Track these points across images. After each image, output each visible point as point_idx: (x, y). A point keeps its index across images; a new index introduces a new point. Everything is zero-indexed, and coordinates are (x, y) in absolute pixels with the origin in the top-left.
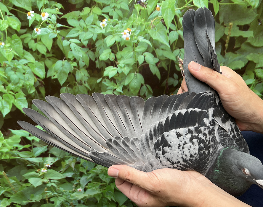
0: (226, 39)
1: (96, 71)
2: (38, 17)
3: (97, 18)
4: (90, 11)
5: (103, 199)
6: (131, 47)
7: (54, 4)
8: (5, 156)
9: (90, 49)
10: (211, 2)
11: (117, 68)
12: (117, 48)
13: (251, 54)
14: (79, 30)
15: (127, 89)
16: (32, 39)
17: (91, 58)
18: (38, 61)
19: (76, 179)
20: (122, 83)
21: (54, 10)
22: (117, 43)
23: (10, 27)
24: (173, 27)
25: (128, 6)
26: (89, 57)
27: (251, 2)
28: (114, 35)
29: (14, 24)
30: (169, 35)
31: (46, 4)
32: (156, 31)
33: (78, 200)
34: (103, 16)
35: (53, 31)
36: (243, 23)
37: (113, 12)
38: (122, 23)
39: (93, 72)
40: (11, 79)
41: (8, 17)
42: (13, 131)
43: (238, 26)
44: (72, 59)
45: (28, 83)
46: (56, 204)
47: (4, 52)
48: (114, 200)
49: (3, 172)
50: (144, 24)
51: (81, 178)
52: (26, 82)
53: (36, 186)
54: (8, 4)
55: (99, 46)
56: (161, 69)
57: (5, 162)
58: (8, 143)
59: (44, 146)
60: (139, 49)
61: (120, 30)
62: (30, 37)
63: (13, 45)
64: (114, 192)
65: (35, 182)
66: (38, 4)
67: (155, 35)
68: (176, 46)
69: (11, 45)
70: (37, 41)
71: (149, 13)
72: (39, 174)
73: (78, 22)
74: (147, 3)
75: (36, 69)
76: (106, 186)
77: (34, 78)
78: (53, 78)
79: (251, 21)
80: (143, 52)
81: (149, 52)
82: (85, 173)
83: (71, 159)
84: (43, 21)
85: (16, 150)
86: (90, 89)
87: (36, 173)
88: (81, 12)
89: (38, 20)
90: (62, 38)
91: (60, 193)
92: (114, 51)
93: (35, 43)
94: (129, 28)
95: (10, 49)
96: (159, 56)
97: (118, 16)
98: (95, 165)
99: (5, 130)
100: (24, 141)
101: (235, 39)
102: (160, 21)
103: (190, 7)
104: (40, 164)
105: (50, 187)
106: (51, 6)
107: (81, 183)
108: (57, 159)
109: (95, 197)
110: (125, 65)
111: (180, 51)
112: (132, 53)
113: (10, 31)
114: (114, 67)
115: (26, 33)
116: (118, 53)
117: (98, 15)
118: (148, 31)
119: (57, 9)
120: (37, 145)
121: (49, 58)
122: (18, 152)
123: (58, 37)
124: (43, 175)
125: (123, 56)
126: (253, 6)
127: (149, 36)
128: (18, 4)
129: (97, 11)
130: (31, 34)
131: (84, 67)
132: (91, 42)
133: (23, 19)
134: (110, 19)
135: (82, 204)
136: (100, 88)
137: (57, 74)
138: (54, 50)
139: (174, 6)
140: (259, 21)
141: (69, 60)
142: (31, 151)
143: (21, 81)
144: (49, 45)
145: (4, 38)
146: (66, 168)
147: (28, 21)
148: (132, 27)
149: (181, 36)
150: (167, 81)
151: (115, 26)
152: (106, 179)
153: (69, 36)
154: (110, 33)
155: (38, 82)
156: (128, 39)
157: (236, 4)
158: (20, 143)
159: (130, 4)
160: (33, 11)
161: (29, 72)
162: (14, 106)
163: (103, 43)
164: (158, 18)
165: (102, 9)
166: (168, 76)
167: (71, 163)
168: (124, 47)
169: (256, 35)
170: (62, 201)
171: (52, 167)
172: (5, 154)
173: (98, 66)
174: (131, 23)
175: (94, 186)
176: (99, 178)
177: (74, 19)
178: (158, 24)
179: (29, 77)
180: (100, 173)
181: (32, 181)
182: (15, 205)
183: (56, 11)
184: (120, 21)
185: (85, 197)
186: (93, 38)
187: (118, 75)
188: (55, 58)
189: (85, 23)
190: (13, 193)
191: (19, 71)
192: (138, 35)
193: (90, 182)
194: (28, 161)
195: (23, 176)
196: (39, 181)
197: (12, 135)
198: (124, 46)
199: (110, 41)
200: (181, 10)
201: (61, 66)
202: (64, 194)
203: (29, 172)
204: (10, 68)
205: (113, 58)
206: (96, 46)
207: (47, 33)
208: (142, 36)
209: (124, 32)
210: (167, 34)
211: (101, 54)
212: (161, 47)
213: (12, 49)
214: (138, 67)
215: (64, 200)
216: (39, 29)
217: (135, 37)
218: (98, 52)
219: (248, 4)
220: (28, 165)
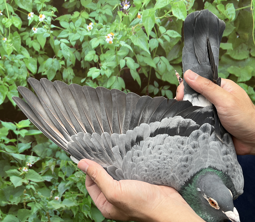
1: (81, 71)
2: (36, 18)
3: (85, 21)
4: (79, 15)
5: (80, 213)
6: (113, 50)
7: (50, 7)
9: (77, 49)
11: (100, 69)
12: (101, 51)
13: (232, 67)
14: (69, 31)
16: (30, 37)
17: (78, 58)
18: (32, 57)
19: (54, 185)
20: (104, 85)
21: (50, 12)
22: (101, 45)
23: (13, 26)
24: (153, 35)
25: (112, 12)
26: (76, 57)
27: (227, 15)
28: (99, 37)
29: (17, 23)
30: (149, 42)
31: (44, 7)
32: (137, 38)
33: (54, 210)
34: (90, 20)
35: (47, 31)
37: (99, 17)
38: (106, 28)
39: (78, 71)
40: (8, 72)
41: (12, 17)
42: (4, 123)
44: (61, 58)
45: (21, 77)
46: (32, 211)
47: (6, 46)
48: (90, 217)
50: (126, 30)
51: (59, 184)
53: (16, 186)
54: (14, 6)
55: (85, 47)
56: (142, 75)
59: (28, 142)
60: (120, 53)
61: (104, 33)
62: (28, 35)
63: (14, 41)
64: (91, 207)
65: (16, 181)
66: (38, 7)
67: (136, 41)
68: (156, 54)
69: (12, 41)
70: (33, 39)
71: (131, 20)
72: (20, 172)
73: (68, 24)
74: (129, 11)
75: (30, 64)
76: (83, 198)
77: (27, 73)
78: (43, 74)
79: (229, 33)
80: (125, 56)
81: (130, 57)
82: (64, 179)
83: (52, 161)
84: (40, 22)
85: (3, 143)
87: (18, 172)
88: (72, 15)
89: (36, 20)
90: (54, 38)
91: (37, 199)
92: (98, 53)
94: (112, 32)
95: (11, 44)
96: (139, 62)
97: (103, 21)
98: (73, 171)
100: (11, 134)
102: (140, 28)
103: (170, 17)
104: (23, 161)
105: (29, 190)
106: (47, 9)
107: (59, 190)
108: (38, 159)
109: (72, 209)
110: (108, 68)
111: (160, 58)
112: (114, 56)
113: (13, 29)
114: (97, 68)
115: (25, 31)
116: (101, 55)
117: (85, 19)
118: (129, 37)
119: (52, 12)
120: (22, 141)
121: (41, 55)
122: (5, 145)
123: (51, 36)
124: (24, 174)
125: (106, 58)
126: (230, 19)
127: (130, 41)
128: (22, 6)
129: (85, 15)
130: (29, 33)
131: (70, 66)
132: (78, 43)
133: (24, 19)
134: (95, 23)
135: (57, 216)
137: (47, 71)
138: (46, 49)
139: (154, 15)
140: (237, 34)
141: (58, 58)
142: (16, 146)
143: (16, 74)
144: (43, 43)
145: (7, 35)
146: (46, 170)
147: (28, 21)
148: (115, 32)
149: (161, 44)
150: (147, 88)
151: (100, 29)
152: (83, 190)
153: (60, 36)
154: (95, 36)
155: (30, 76)
156: (111, 42)
158: (7, 137)
159: (113, 10)
160: (33, 13)
161: (23, 67)
162: (7, 98)
163: (88, 45)
164: (139, 25)
165: (89, 14)
166: (149, 83)
167: (51, 165)
168: (107, 50)
169: (235, 48)
170: (39, 209)
171: (33, 166)
173: (83, 66)
174: (114, 27)
175: (71, 196)
176: (77, 187)
177: (66, 21)
178: (139, 31)
179: (23, 71)
180: (78, 182)
181: (13, 179)
183: (52, 14)
184: (104, 26)
185: (61, 208)
186: (80, 39)
187: (100, 77)
188: (46, 56)
189: (74, 26)
192: (120, 40)
193: (67, 191)
194: (12, 156)
195: (6, 173)
196: (20, 181)
197: (2, 126)
198: (108, 49)
199: (95, 43)
200: (161, 20)
201: (51, 63)
202: (41, 200)
203: (12, 169)
204: (8, 61)
205: (97, 60)
206: (82, 47)
207: (42, 33)
208: (123, 41)
209: (107, 36)
210: (147, 41)
211: (86, 55)
212: (142, 53)
213: (12, 44)
214: (119, 71)
215: (41, 208)
216: (36, 29)
217: (118, 42)
218: (84, 53)
219: (225, 16)
220: (12, 161)
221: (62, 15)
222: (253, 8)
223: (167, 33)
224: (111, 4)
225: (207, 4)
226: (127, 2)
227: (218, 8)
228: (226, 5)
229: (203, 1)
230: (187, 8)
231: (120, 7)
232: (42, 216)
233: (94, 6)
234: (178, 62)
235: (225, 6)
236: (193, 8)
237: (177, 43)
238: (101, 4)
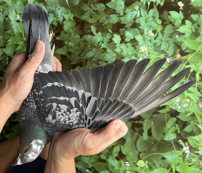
0: (141, 121)
1: (117, 29)
3: (155, 29)
4: (159, 24)
9: (133, 24)
10: (167, 107)
11: (120, 44)
12: (134, 43)
13: (131, 141)
15: (103, 51)
20: (108, 47)
22: (137, 43)
25: (163, 50)
27: (168, 135)
28: (143, 41)
34: (156, 33)
36: (153, 131)
37: (158, 40)
38: (151, 46)
39: (116, 26)
43: (151, 128)
44: (125, 12)
55: (135, 31)
61: (147, 45)
73: (152, 16)
79: (155, 137)
86: (103, 25)
88: (159, 18)
90: (140, 5)
92: (132, 41)
94: (148, 51)
97: (156, 43)
101: (142, 128)
110: (121, 49)
112: (130, 54)
116: (130, 44)
117: (156, 29)
119: (160, 2)
126: (165, 136)
129: (159, 29)
131: (120, 20)
134: (154, 38)
136: (105, 32)
140: (155, 142)
141: (125, 10)
154: (144, 38)
157: (166, 124)
163: (137, 33)
165: (160, 32)
169: (145, 142)
173: (121, 30)
174: (152, 52)
177: (153, 14)
184: (152, 45)
186: (141, 27)
187: (114, 44)
189: (151, 21)
199: (139, 38)
201: (120, 5)
205: (126, 40)
214: (120, 58)
217: (142, 55)
218: (131, 30)
219: (167, 133)
221: (158, 10)
222: (174, 152)
224: (169, 48)
225: (174, 119)
226: (172, 61)
227: (172, 128)
228: (175, 134)
229: (177, 117)
230: (170, 105)
231: (167, 55)
233: (167, 35)
235: (174, 132)
236: (171, 109)
238: (168, 41)
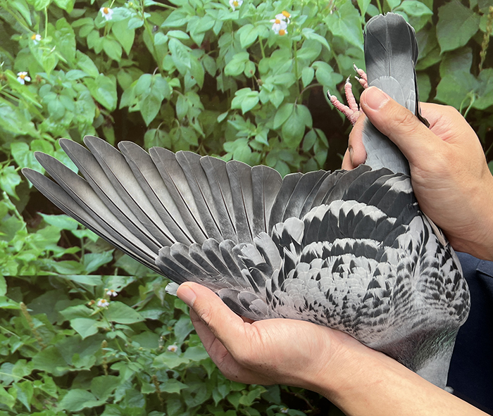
6: (288, 50)
8: (28, 269)
14: (188, 12)
16: (95, 29)
17: (209, 71)
18: (105, 75)
19: (165, 325)
23: (53, 5)
24: (374, 12)
26: (205, 69)
32: (340, 19)
33: (167, 370)
35: (136, 14)
40: (49, 110)
42: (46, 218)
45: (81, 119)
46: (122, 378)
47: (40, 53)
49: (22, 303)
50: (316, 5)
51: (176, 323)
52: (77, 117)
53: (84, 337)
57: (27, 282)
58: (35, 243)
59: (106, 251)
60: (303, 55)
62: (91, 25)
63: (57, 41)
65: (83, 327)
67: (338, 26)
69: (53, 40)
70: (105, 33)
72: (92, 310)
75: (100, 90)
77: (94, 109)
78: (131, 110)
80: (312, 61)
81: (324, 61)
82: (186, 312)
83: (159, 280)
85: (49, 258)
87: (87, 309)
91: (132, 354)
93: (100, 36)
95: (52, 48)
96: (343, 70)
99: (30, 215)
100: (67, 239)
104: (97, 288)
105: (113, 340)
107: (176, 334)
108: (130, 280)
109: (203, 365)
113: (53, 12)
114: (252, 90)
115: (83, 16)
118: (322, 18)
120: (93, 249)
121: (125, 68)
122: (54, 262)
123: (145, 26)
124: (100, 312)
125: (271, 67)
127: (324, 28)
130: (94, 19)
132: (209, 38)
135: (174, 380)
137: (141, 102)
138: (136, 53)
142: (79, 261)
143: (68, 113)
144: (128, 41)
145: (40, 26)
146: (148, 298)
148: (292, 10)
151: (258, 5)
153: (168, 24)
155: (102, 117)
156: (284, 33)
158: (59, 244)
161: (85, 97)
167: (158, 290)
168: (275, 50)
170: (136, 372)
171: (120, 295)
172: (27, 265)
178: (343, 5)
179: (85, 107)
181: (77, 324)
182: (40, 374)
185: (183, 365)
188: (137, 70)
190: (38, 349)
191: (66, 94)
192: (303, 26)
193: (194, 332)
194: (72, 281)
195: (60, 314)
196: (92, 327)
197: (43, 225)
198: (275, 47)
202: (140, 357)
203: (73, 306)
204: (48, 86)
206: (219, 46)
207: (124, 18)
208: (310, 28)
210: (361, 26)
211: (228, 63)
212: (349, 51)
213: (54, 48)
215: (140, 370)
216: (109, 9)
220: (72, 291)
223: (401, 7)
232: (143, 384)
234: (424, 68)
237: (422, 26)
